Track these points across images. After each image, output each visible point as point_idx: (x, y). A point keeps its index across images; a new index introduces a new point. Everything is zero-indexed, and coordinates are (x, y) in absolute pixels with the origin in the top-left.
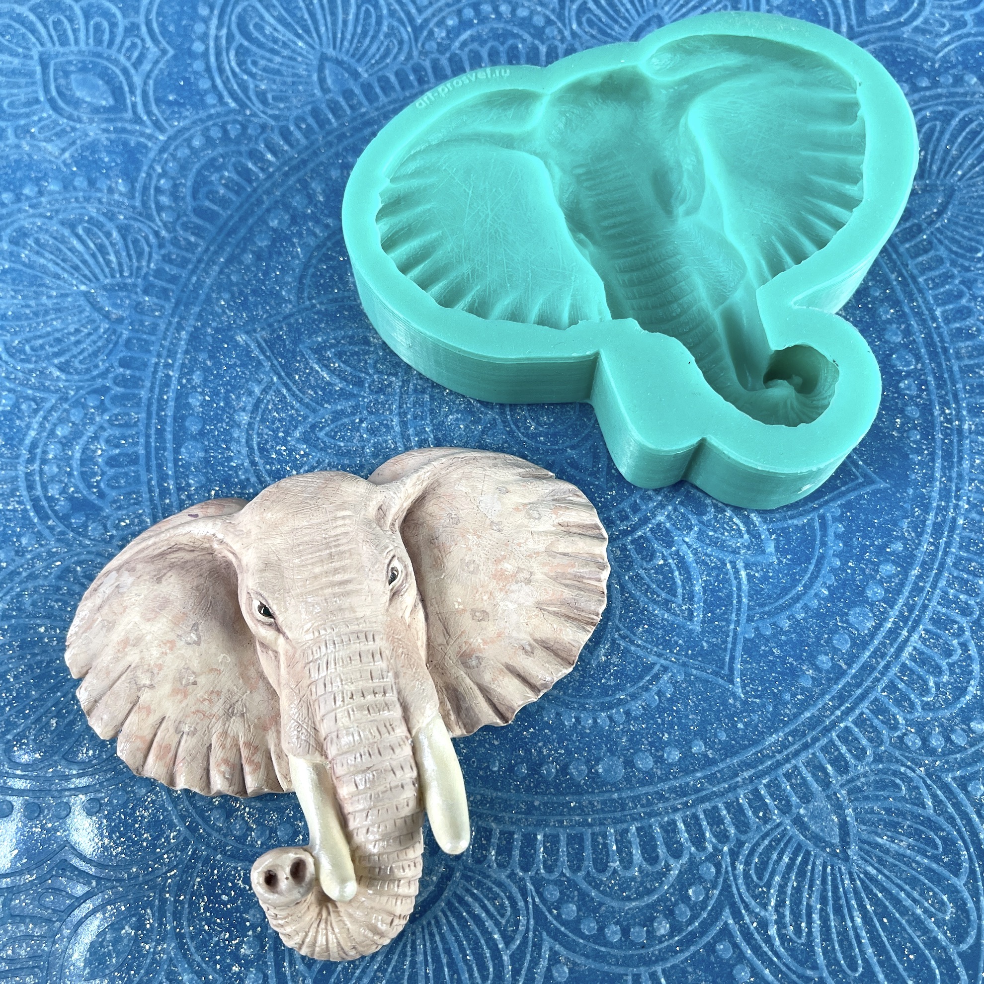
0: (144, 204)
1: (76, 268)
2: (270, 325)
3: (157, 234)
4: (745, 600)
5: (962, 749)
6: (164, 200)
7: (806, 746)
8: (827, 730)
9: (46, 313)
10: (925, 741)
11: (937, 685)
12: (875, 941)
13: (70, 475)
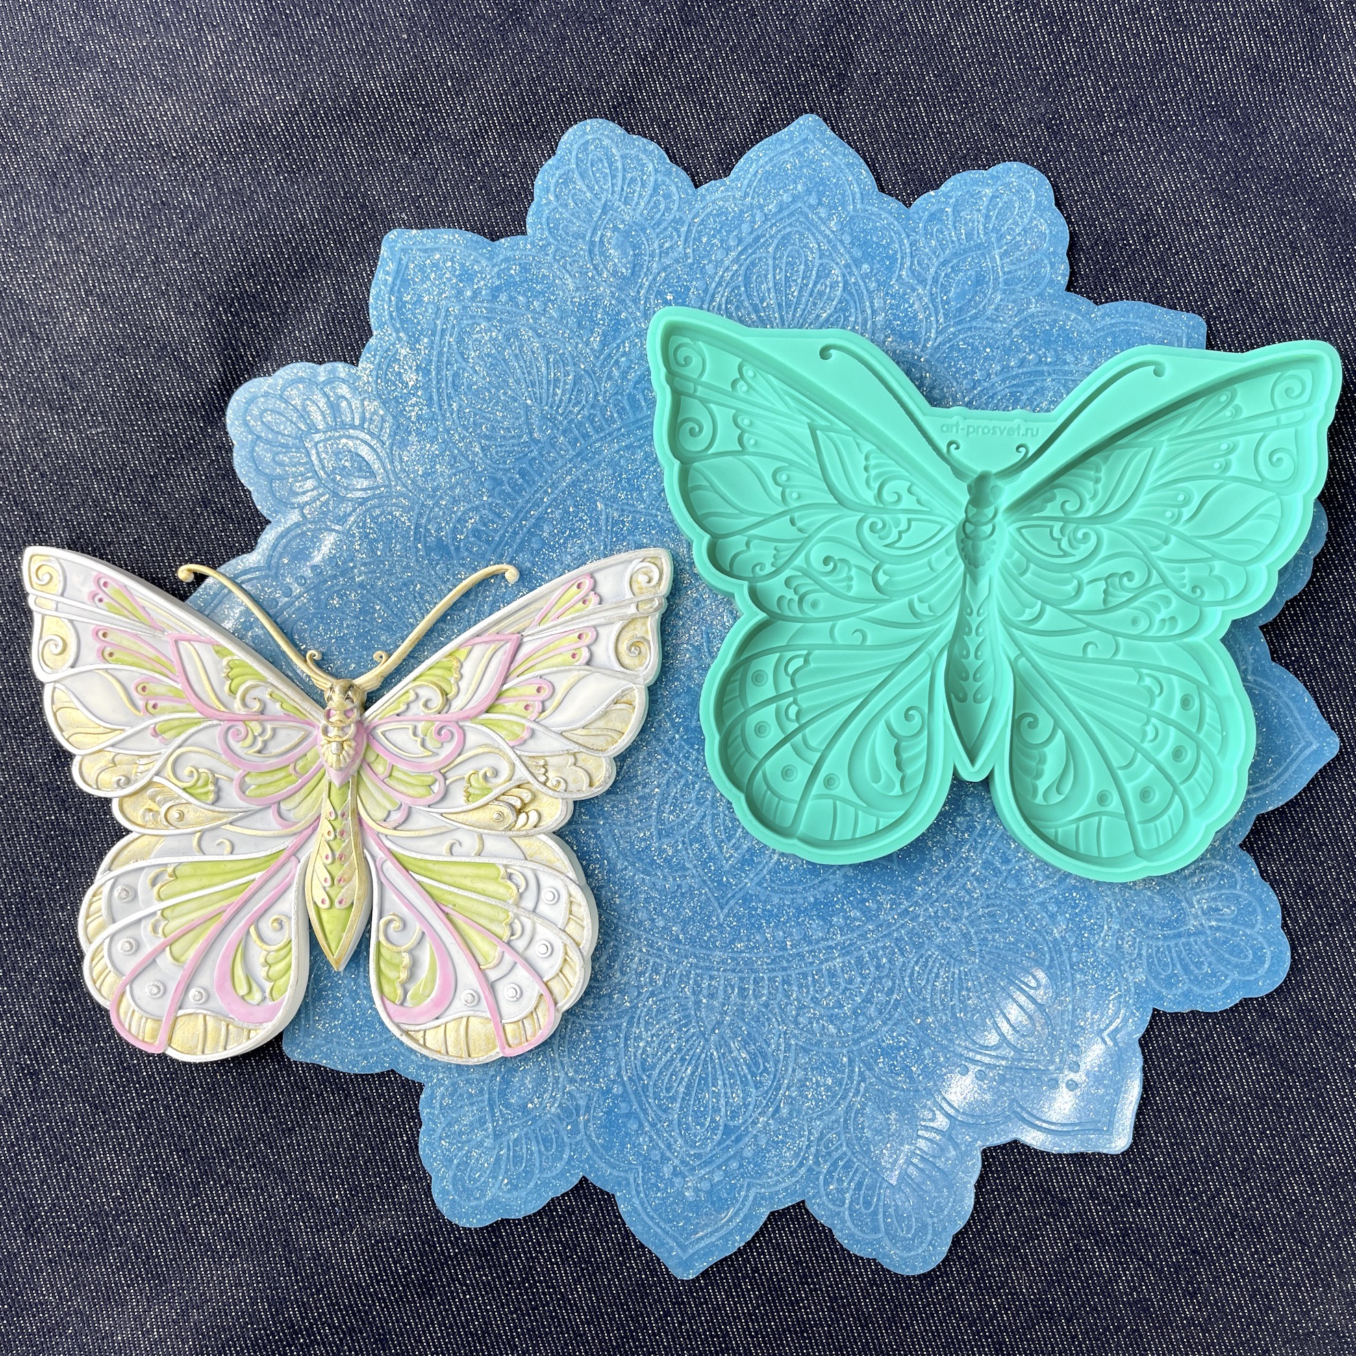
0: (603, 366)
1: (533, 385)
2: (623, 510)
3: (596, 395)
4: (765, 872)
5: (814, 1034)
6: (616, 373)
7: (733, 971)
8: (753, 971)
9: (497, 404)
10: (798, 1015)
11: (829, 994)
12: (688, 1087)
13: (448, 523)
